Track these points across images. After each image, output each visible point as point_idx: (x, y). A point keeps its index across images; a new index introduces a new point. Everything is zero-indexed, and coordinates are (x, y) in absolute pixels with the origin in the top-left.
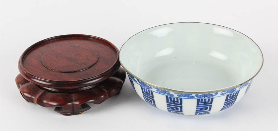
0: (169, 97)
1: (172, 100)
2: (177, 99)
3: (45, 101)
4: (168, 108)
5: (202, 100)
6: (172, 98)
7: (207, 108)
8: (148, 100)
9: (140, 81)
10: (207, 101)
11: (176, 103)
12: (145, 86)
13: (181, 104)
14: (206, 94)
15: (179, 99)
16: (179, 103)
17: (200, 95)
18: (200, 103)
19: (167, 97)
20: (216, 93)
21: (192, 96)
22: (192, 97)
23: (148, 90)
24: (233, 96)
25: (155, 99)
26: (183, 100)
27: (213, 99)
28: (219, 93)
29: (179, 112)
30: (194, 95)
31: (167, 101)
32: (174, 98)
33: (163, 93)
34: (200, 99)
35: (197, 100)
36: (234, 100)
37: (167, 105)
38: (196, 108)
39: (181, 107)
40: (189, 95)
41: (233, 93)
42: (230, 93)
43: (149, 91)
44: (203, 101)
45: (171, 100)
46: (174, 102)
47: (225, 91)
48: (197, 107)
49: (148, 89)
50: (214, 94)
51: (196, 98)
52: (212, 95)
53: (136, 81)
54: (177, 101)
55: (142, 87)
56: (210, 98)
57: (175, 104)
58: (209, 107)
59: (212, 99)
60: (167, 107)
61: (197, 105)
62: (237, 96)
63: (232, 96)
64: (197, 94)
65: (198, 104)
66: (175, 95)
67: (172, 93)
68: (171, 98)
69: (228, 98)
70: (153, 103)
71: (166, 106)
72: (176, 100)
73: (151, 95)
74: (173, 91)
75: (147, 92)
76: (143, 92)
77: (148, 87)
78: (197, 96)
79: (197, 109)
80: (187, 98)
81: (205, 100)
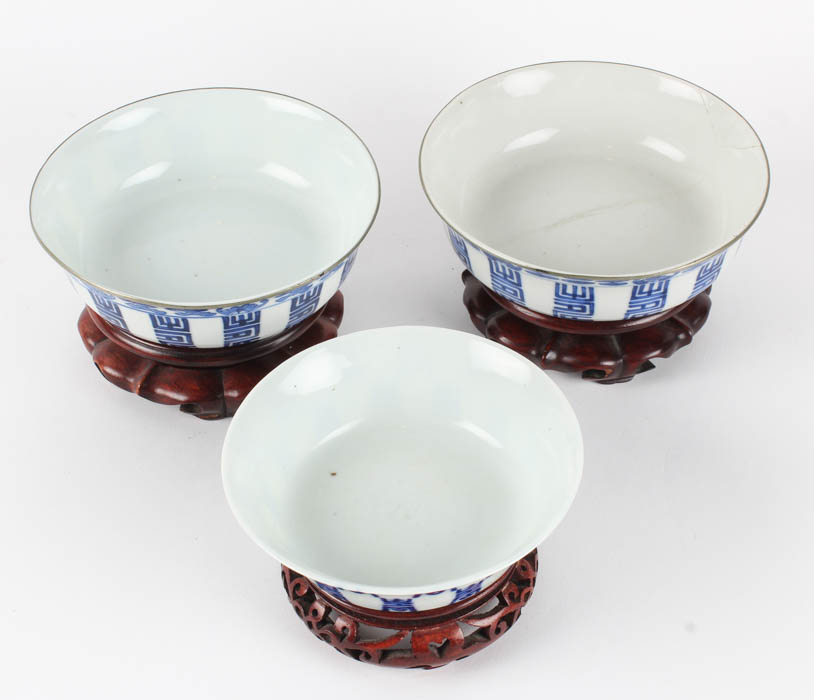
0: (156, 316)
1: (165, 321)
2: (177, 320)
3: (159, 391)
5: (234, 318)
6: (163, 317)
7: (250, 332)
10: (246, 317)
11: (175, 327)
13: (187, 328)
14: (240, 306)
15: (180, 319)
16: (182, 327)
17: (228, 310)
18: (230, 324)
19: (152, 317)
20: (265, 301)
21: (209, 313)
22: (210, 315)
24: (308, 297)
26: (190, 320)
27: (259, 312)
28: (273, 299)
29: (185, 344)
30: (213, 310)
31: (155, 325)
32: (168, 319)
33: (140, 308)
34: (230, 317)
35: (223, 318)
36: (314, 305)
37: (156, 331)
38: (223, 334)
39: (189, 335)
40: (201, 311)
41: (306, 292)
42: (298, 295)
44: (237, 319)
45: (162, 323)
46: (170, 326)
47: (285, 293)
48: (225, 332)
50: (259, 303)
51: (218, 314)
52: (256, 306)
54: (178, 324)
56: (254, 313)
57: (172, 329)
58: (253, 329)
59: (258, 315)
61: (225, 328)
62: (319, 294)
63: (305, 298)
64: (219, 309)
65: (226, 325)
66: (170, 313)
67: (160, 309)
68: (161, 319)
69: (298, 304)
71: (154, 333)
72: (173, 322)
74: (162, 305)
80: (199, 316)
81: (242, 317)
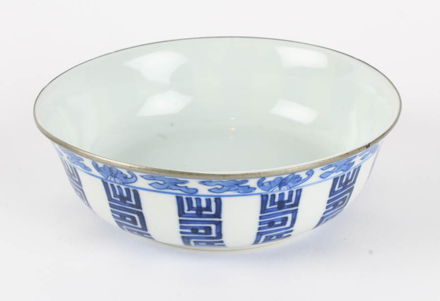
0: (184, 197)
1: (195, 205)
2: (209, 202)
4: (181, 233)
5: (273, 196)
6: (193, 198)
7: (286, 218)
8: (124, 219)
9: (100, 165)
10: (286, 198)
11: (205, 213)
12: (115, 177)
13: (218, 214)
14: (284, 176)
15: (213, 199)
16: (213, 212)
17: (270, 182)
18: (268, 207)
19: (179, 200)
20: (310, 173)
21: (249, 187)
22: (248, 191)
23: (123, 187)
24: (347, 181)
25: (146, 210)
26: (224, 201)
27: (301, 190)
28: (318, 172)
29: (213, 238)
30: (253, 183)
31: (181, 212)
32: (199, 200)
33: (167, 188)
34: (270, 195)
35: (262, 196)
36: (348, 194)
37: (181, 221)
38: (258, 220)
39: (219, 224)
40: (238, 185)
41: (346, 173)
42: (340, 173)
43: (128, 190)
44: (277, 200)
45: (190, 207)
46: (199, 209)
47: (331, 166)
48: (261, 218)
49: (123, 184)
50: (303, 175)
51: (259, 190)
52: (297, 179)
53: (90, 170)
54: (208, 208)
55: (105, 184)
56: (294, 190)
57: (201, 216)
58: (290, 216)
60: (181, 227)
61: (261, 213)
62: (354, 182)
63: (344, 181)
65: (263, 209)
66: (203, 190)
67: (193, 184)
68: (189, 201)
69: (336, 189)
70: (139, 226)
71: (177, 225)
72: (204, 204)
73: (134, 202)
74: (197, 176)
75: (121, 196)
76: (110, 199)
77: (126, 177)
78: (260, 184)
79: (260, 223)
80: (236, 193)
81: (282, 195)
